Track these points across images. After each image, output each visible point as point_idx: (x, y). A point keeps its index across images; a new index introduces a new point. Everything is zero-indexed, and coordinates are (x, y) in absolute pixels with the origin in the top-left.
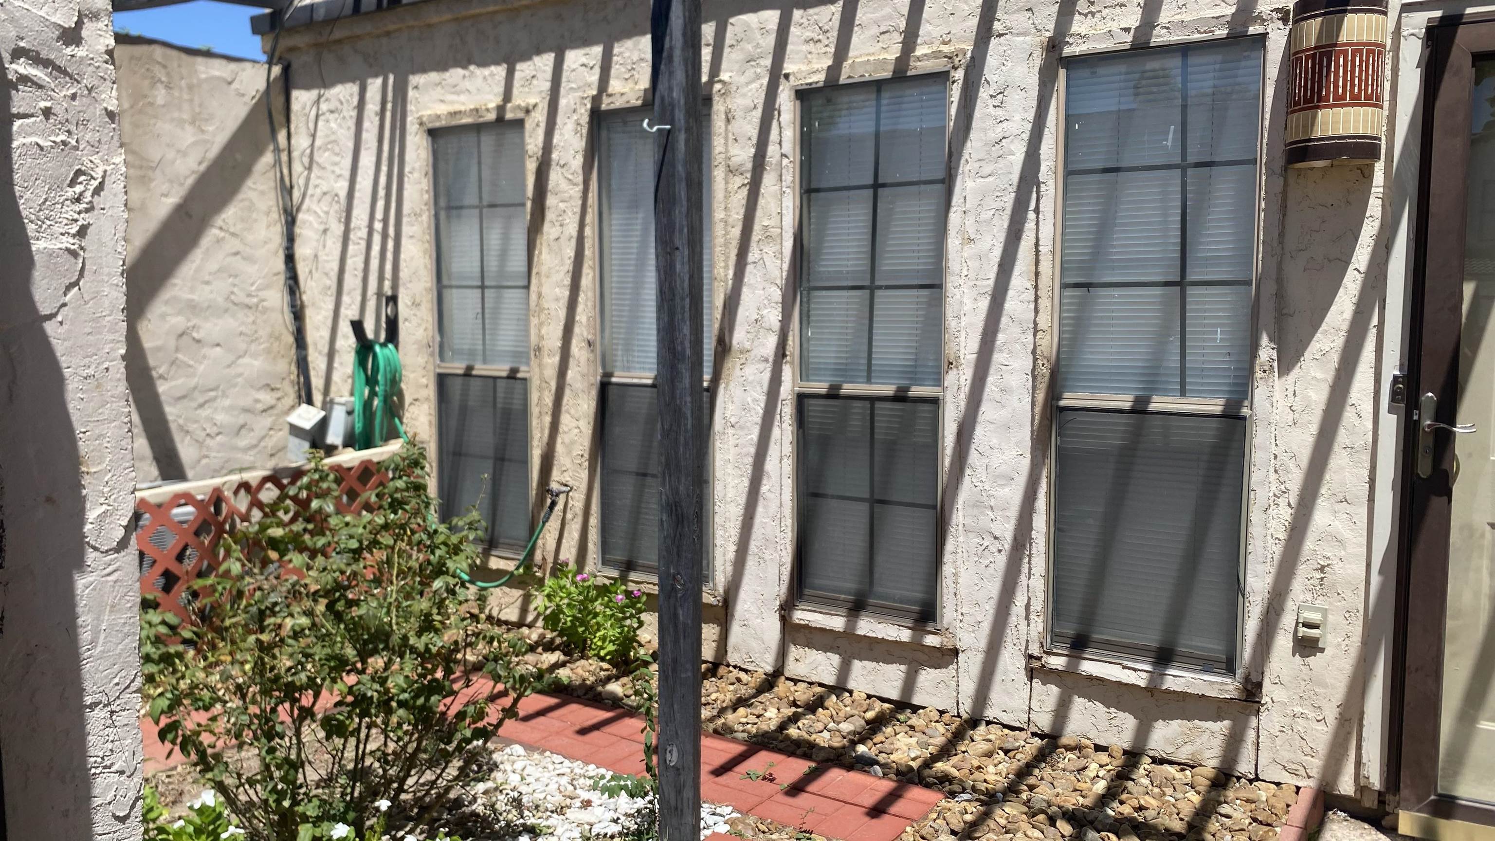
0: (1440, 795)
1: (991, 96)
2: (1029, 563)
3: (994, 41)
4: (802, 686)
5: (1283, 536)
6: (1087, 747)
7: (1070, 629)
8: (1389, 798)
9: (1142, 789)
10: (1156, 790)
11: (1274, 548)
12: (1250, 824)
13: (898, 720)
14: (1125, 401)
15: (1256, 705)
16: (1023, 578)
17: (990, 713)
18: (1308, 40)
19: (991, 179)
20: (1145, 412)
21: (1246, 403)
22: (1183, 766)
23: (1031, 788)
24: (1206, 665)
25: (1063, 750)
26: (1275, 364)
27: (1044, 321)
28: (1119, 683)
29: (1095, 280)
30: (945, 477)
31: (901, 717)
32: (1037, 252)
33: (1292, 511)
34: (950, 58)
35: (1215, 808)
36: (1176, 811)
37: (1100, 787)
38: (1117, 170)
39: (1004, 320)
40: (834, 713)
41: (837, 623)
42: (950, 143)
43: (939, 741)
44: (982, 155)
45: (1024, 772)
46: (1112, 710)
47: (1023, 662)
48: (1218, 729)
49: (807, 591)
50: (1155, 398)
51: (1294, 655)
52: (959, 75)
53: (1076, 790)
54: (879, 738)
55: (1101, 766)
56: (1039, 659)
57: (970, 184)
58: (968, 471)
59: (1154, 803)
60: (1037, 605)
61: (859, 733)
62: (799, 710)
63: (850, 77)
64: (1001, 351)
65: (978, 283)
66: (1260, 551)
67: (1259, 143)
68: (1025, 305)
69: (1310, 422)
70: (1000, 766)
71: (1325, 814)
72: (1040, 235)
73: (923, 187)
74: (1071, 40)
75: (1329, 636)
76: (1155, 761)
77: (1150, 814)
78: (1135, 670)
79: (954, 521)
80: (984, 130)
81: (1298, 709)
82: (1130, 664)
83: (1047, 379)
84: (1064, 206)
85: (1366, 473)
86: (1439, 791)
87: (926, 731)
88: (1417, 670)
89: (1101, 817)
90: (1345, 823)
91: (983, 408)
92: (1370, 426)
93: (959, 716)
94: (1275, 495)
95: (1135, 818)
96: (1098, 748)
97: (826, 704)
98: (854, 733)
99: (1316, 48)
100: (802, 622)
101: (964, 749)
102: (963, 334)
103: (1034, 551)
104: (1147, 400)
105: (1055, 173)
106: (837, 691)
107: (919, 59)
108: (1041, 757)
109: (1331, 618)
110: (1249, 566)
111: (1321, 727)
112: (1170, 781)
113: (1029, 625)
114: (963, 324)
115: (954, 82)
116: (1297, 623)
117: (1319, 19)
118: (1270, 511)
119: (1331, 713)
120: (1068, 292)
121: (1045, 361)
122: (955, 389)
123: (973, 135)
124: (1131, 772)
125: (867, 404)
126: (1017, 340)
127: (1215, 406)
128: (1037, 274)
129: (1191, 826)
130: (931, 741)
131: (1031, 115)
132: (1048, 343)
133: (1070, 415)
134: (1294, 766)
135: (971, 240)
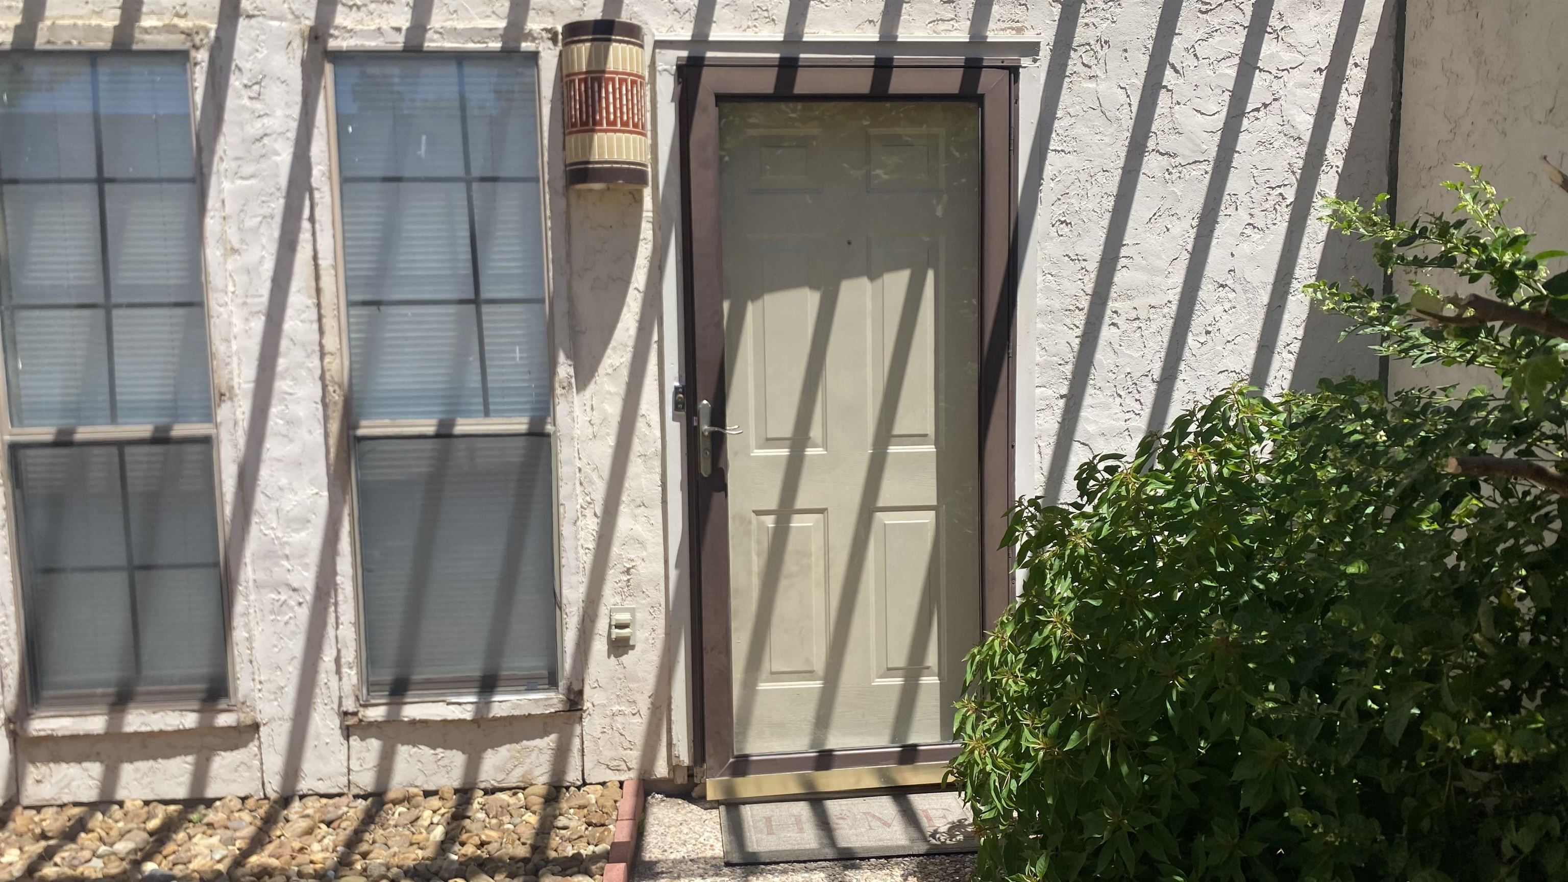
0: (737, 757)
1: (246, 86)
2: (336, 611)
3: (242, 23)
4: (49, 813)
5: (591, 545)
6: (416, 795)
7: (387, 675)
8: (697, 770)
9: (479, 825)
10: (494, 821)
11: (585, 558)
12: (587, 829)
13: (190, 821)
14: (428, 426)
15: (578, 713)
16: (330, 631)
17: (303, 786)
18: (580, 64)
19: (253, 181)
20: (450, 436)
21: (549, 420)
22: (514, 790)
23: (364, 856)
24: (530, 684)
25: (391, 805)
26: (573, 380)
27: (331, 342)
28: (445, 722)
29: (386, 297)
30: (228, 529)
31: (194, 817)
32: (316, 266)
33: (599, 521)
34: (188, 35)
35: (552, 823)
36: (516, 837)
37: (438, 833)
38: (398, 179)
39: (284, 344)
40: (103, 834)
41: (95, 724)
42: (198, 137)
43: (248, 831)
44: (240, 153)
45: (353, 842)
46: (439, 750)
47: (337, 721)
48: (545, 745)
49: (46, 693)
50: (460, 421)
51: (609, 657)
52: (202, 56)
53: (412, 844)
54: (170, 848)
55: (434, 812)
56: (355, 714)
57: (227, 185)
58: (255, 519)
59: (494, 834)
60: (349, 655)
61: (141, 850)
62: (52, 842)
63: (49, 42)
64: (284, 378)
65: (249, 300)
66: (573, 563)
67: (540, 162)
68: (307, 326)
69: (608, 434)
70: (326, 841)
71: (645, 800)
72: (319, 247)
73: (165, 186)
74: (336, 33)
75: (638, 633)
76: (488, 792)
77: (493, 847)
78: (459, 704)
79: (242, 578)
80: (241, 125)
81: (616, 708)
82: (454, 700)
83: (340, 406)
84: (343, 216)
85: (657, 478)
86: (736, 753)
87: (229, 824)
88: (712, 649)
89: (445, 865)
90: (663, 804)
91: (268, 444)
92: (658, 433)
93: (266, 798)
94: (582, 507)
95: (479, 857)
96: (427, 794)
97: (90, 825)
98: (135, 851)
99: (587, 72)
100: (42, 733)
101: (278, 833)
102: (235, 360)
103: (341, 598)
104: (451, 423)
105: (330, 178)
106: (102, 807)
107: (146, 31)
108: (369, 819)
109: (639, 615)
110: (564, 579)
111: (637, 720)
112: (505, 809)
113: (340, 679)
114: (234, 347)
115: (196, 64)
116: (610, 626)
117: (588, 44)
118: (579, 523)
119: (644, 705)
120: (354, 311)
121: (337, 388)
122: (231, 423)
123: (226, 128)
124: (466, 809)
125: (114, 450)
126: (301, 365)
127: (520, 424)
128: (318, 291)
129: (535, 848)
130: (238, 834)
131: (296, 111)
132: (338, 366)
133: (368, 445)
134: (615, 763)
135: (234, 251)
